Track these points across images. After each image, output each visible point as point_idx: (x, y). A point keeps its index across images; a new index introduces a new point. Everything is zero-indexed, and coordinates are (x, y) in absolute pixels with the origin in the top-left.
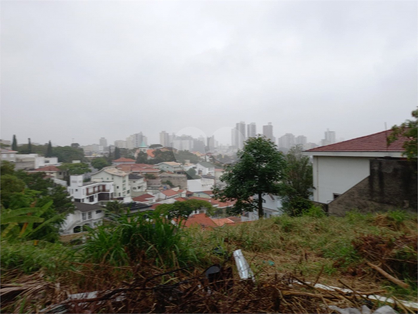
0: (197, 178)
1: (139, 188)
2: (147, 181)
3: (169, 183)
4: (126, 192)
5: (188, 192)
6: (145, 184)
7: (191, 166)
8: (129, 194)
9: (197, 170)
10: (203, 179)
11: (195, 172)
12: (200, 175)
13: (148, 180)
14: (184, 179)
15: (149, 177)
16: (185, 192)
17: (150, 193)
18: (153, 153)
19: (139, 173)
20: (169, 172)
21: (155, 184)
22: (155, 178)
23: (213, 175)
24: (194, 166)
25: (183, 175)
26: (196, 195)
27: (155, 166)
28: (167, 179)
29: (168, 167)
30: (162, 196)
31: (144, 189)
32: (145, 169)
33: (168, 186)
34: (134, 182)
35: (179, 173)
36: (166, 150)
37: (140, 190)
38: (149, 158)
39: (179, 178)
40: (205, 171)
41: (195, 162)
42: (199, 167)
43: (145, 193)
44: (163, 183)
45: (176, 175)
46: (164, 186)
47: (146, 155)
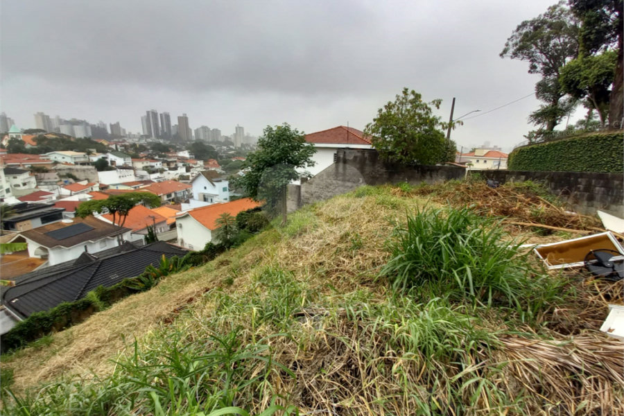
0: (111, 169)
1: (24, 184)
2: (36, 176)
3: (70, 176)
4: (5, 192)
5: (101, 184)
6: (33, 180)
7: (100, 156)
8: (10, 194)
9: (109, 160)
10: (119, 170)
11: (107, 163)
12: (113, 166)
13: (36, 174)
14: (92, 171)
15: (37, 171)
16: (98, 185)
17: (44, 188)
18: (34, 140)
19: (19, 166)
20: (66, 163)
21: (49, 179)
22: (47, 171)
23: (130, 165)
24: (104, 156)
25: (90, 167)
26: (112, 188)
27: (42, 157)
28: (68, 172)
29: (63, 158)
30: (65, 191)
31: (34, 185)
32: (26, 162)
33: (71, 180)
34: (15, 178)
35: (83, 164)
36: (54, 137)
37: (26, 187)
38: (28, 146)
39: (84, 170)
40: (120, 161)
41: (105, 152)
42: (111, 157)
43: (37, 190)
44: (61, 176)
45: (79, 167)
46: (64, 180)
47: (22, 142)
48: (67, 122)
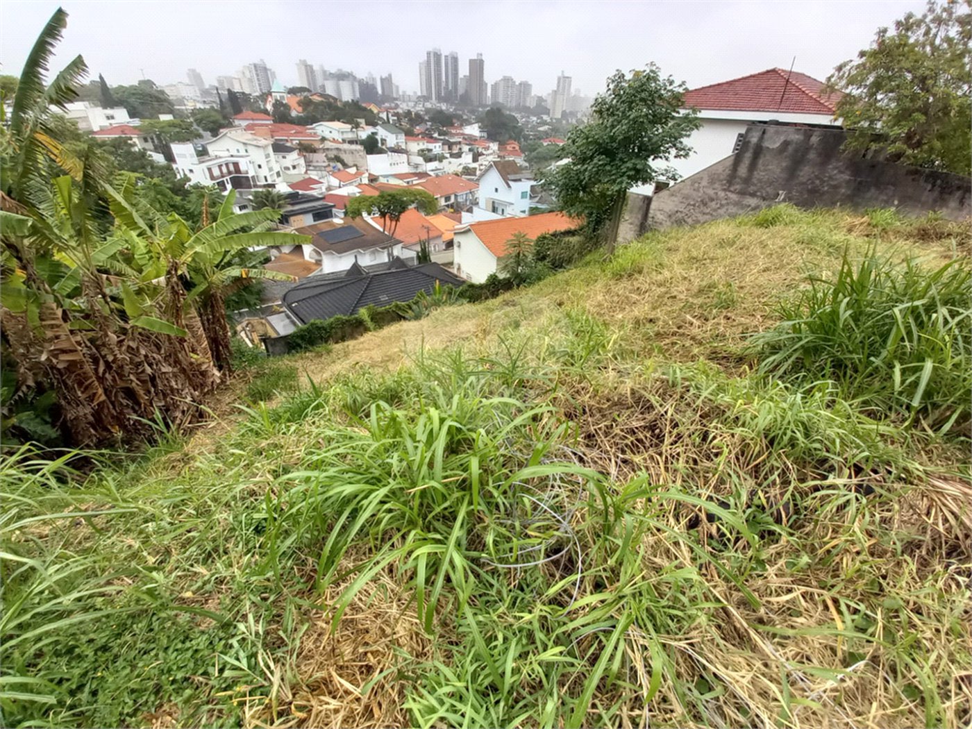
0: (381, 152)
1: (294, 167)
2: (305, 156)
3: (338, 159)
4: (276, 175)
5: (370, 175)
6: (302, 161)
7: (369, 130)
8: (280, 179)
9: (378, 137)
10: (391, 153)
11: (377, 140)
12: (385, 147)
13: (304, 153)
14: (361, 154)
15: (305, 149)
16: (367, 175)
17: (314, 175)
18: (300, 103)
19: (287, 141)
20: (334, 141)
21: (317, 161)
22: (315, 151)
23: (403, 147)
24: (374, 130)
25: (359, 147)
26: (383, 181)
27: (309, 129)
28: (335, 152)
29: (331, 132)
30: (334, 181)
31: (303, 170)
32: (293, 136)
33: (339, 165)
34: (284, 157)
35: (351, 142)
36: (320, 99)
37: (296, 171)
38: (294, 114)
39: (352, 152)
40: (392, 139)
41: (374, 124)
42: (381, 133)
43: (307, 176)
44: (330, 159)
45: (346, 146)
46: (332, 164)
47: (287, 107)
48: (332, 76)
